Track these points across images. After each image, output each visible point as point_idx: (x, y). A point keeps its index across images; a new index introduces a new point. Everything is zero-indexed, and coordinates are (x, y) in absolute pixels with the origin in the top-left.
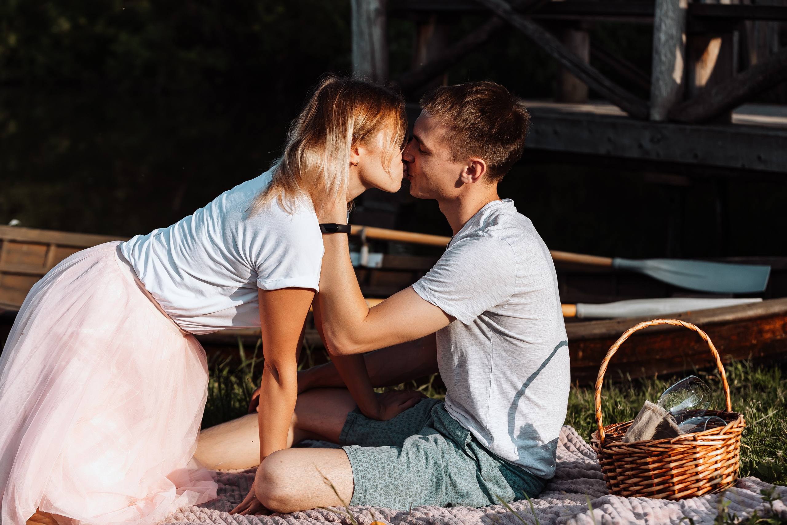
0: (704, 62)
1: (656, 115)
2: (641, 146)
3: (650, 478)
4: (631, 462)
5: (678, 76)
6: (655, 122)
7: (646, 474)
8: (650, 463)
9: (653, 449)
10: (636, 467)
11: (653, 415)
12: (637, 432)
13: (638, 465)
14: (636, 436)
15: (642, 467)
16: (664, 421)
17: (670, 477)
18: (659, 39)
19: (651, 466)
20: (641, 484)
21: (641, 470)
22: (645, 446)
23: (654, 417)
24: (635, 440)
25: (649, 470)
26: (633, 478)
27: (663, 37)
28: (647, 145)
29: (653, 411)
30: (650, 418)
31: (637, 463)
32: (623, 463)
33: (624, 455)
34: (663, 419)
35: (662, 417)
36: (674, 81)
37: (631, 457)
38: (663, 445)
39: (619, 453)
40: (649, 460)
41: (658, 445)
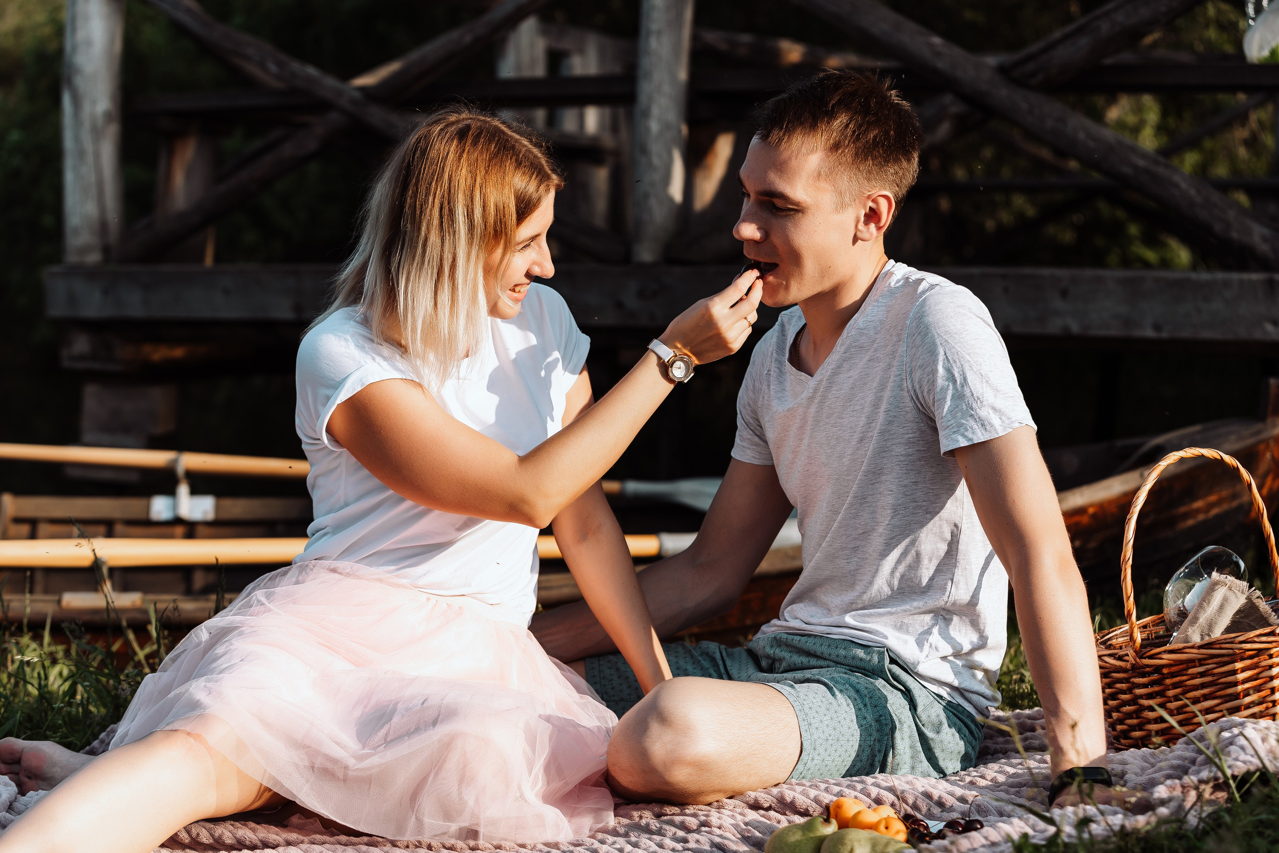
0: (709, 168)
1: (646, 254)
2: (620, 305)
3: (1236, 696)
4: (1202, 675)
5: (676, 190)
6: (643, 266)
7: (1230, 691)
8: (1239, 671)
9: (1249, 646)
10: (1213, 681)
11: (1230, 594)
12: (1204, 625)
13: (1215, 678)
14: (1202, 632)
15: (1223, 680)
16: (1247, 603)
17: (1268, 692)
18: (648, 130)
19: (1241, 676)
20: (1218, 708)
21: (1219, 686)
22: (1232, 643)
23: (1232, 597)
24: (1202, 639)
25: (1235, 684)
26: (1203, 702)
27: (654, 126)
28: (631, 302)
29: (1230, 589)
30: (1225, 600)
31: (1213, 675)
32: (1184, 678)
33: (1191, 663)
34: (1246, 599)
35: (1245, 596)
36: (671, 200)
37: (1201, 665)
38: (1264, 639)
39: (1181, 660)
40: (1239, 665)
41: (1256, 639)
